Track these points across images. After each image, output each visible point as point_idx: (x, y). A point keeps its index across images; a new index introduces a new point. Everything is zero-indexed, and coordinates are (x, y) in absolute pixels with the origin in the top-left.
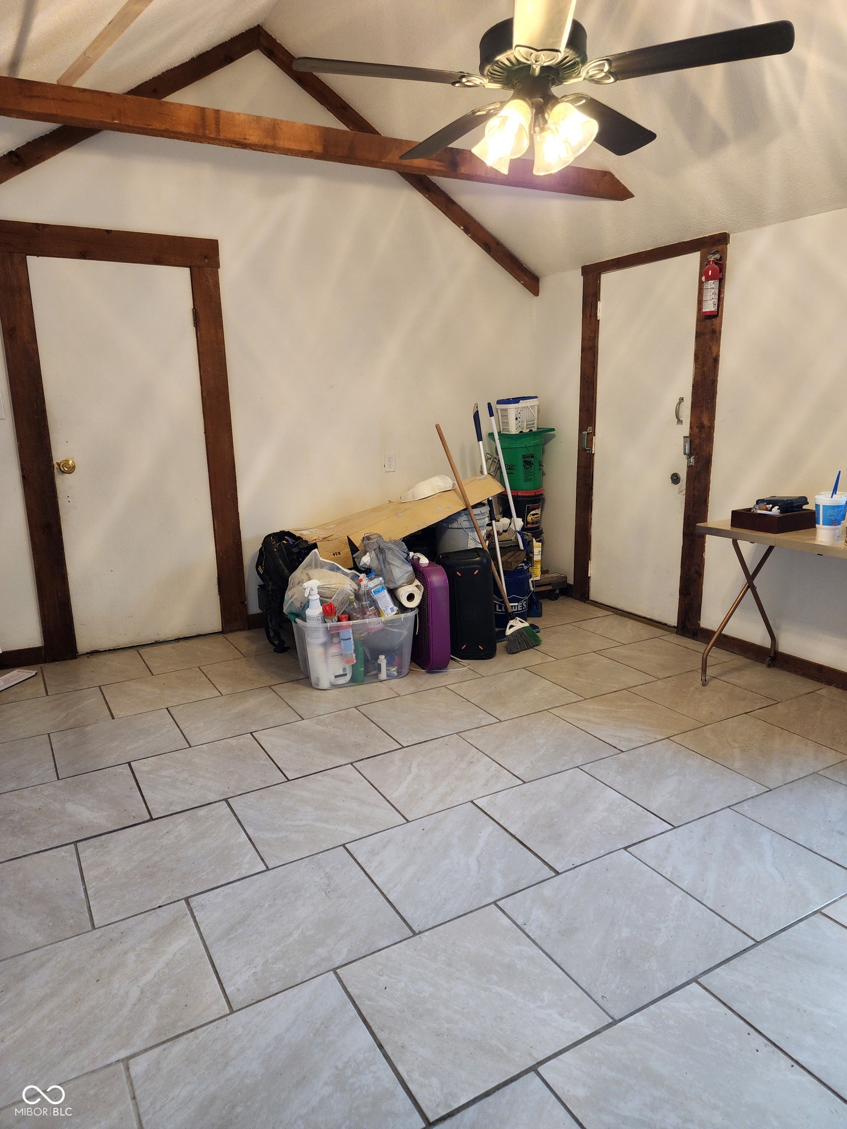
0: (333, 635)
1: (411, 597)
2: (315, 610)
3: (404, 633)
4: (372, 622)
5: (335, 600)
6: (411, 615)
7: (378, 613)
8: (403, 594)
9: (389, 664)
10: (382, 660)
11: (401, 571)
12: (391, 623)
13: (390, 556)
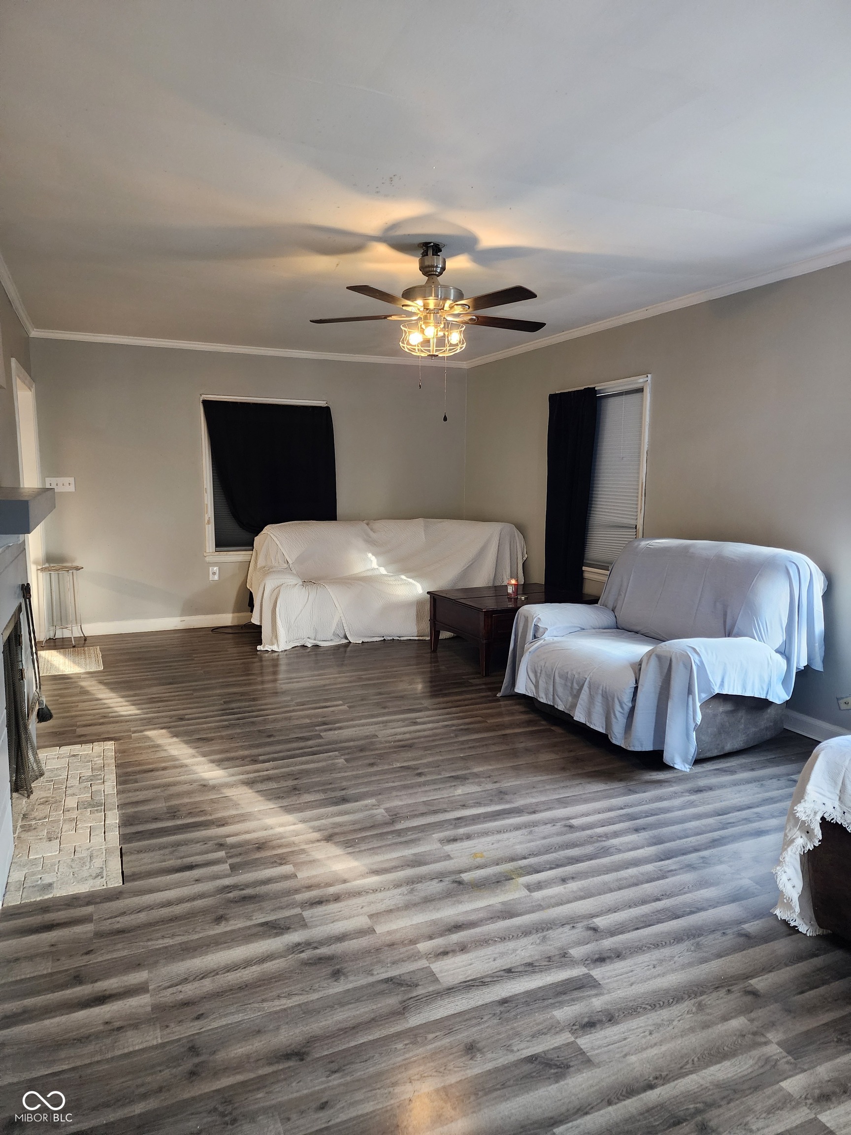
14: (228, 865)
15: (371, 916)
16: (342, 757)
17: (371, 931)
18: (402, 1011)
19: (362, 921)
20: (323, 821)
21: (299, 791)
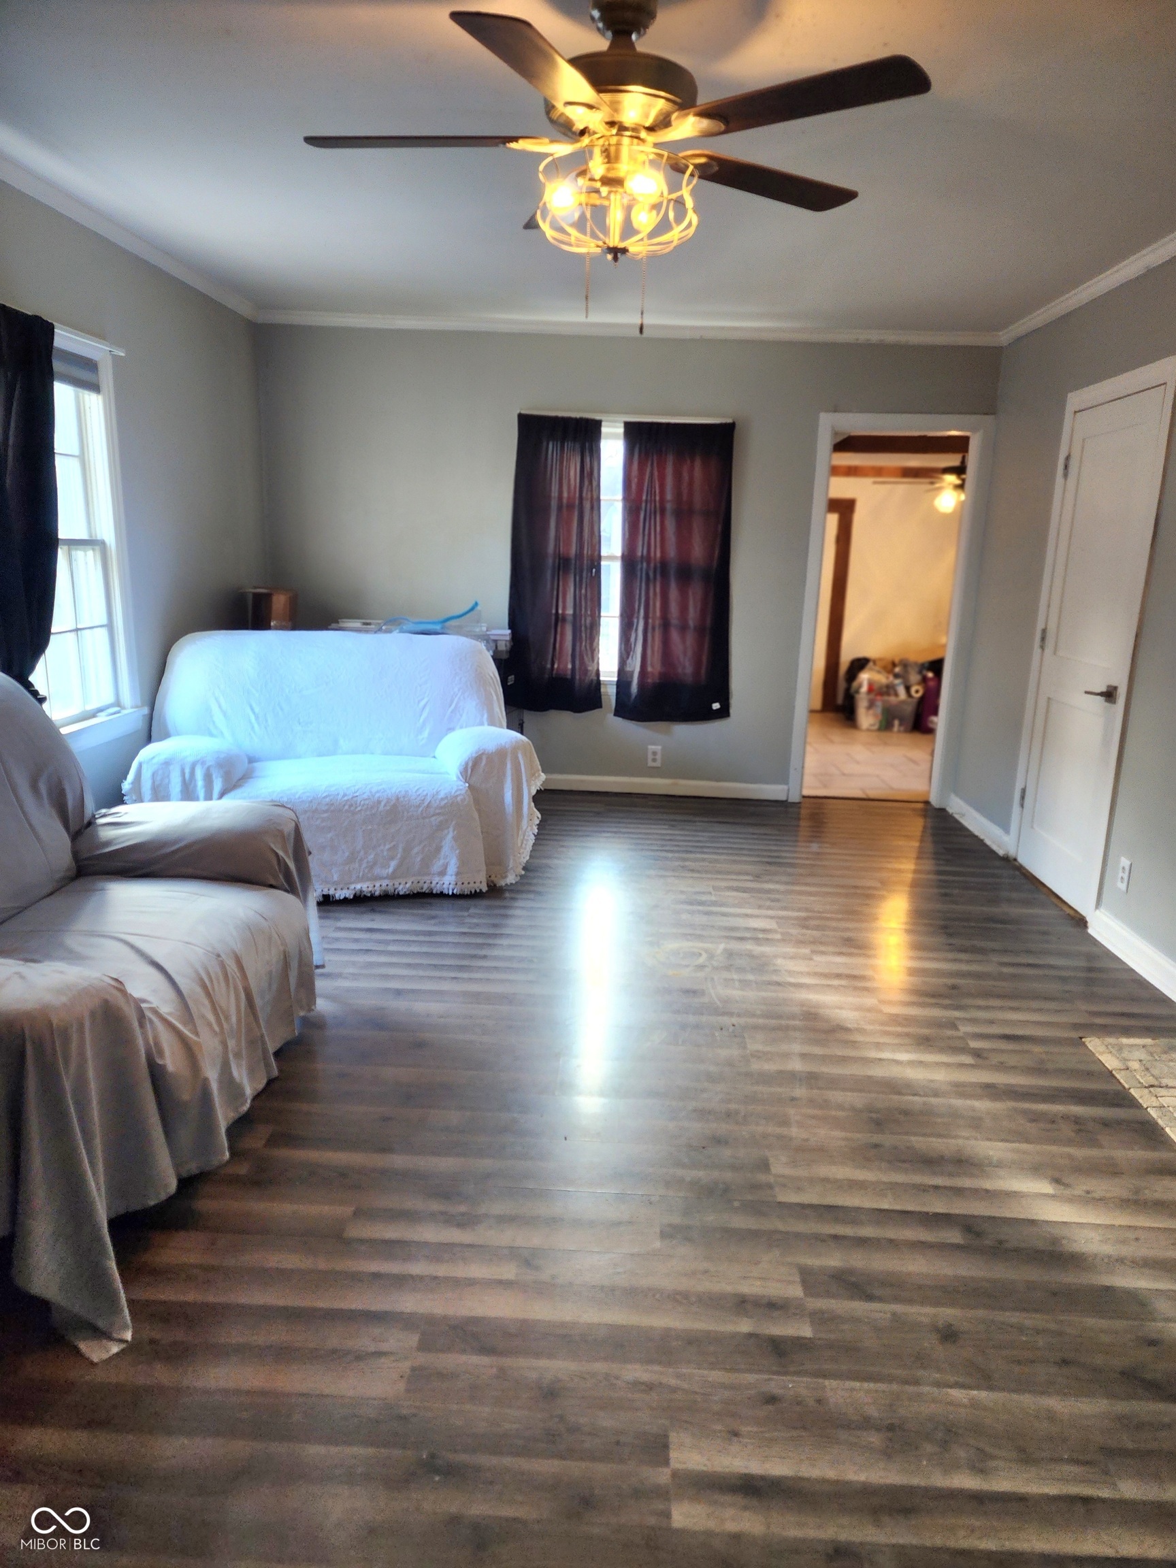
0: (871, 705)
1: (917, 692)
2: (864, 689)
3: (909, 709)
4: (892, 699)
5: (876, 687)
6: (915, 701)
7: (896, 695)
8: (913, 690)
9: (901, 725)
10: (896, 723)
11: (914, 677)
12: (903, 702)
13: (910, 669)
14: (961, 1031)
15: (811, 959)
16: (772, 1180)
17: (813, 952)
18: (806, 919)
19: (818, 958)
20: (840, 1054)
21: (871, 1118)
